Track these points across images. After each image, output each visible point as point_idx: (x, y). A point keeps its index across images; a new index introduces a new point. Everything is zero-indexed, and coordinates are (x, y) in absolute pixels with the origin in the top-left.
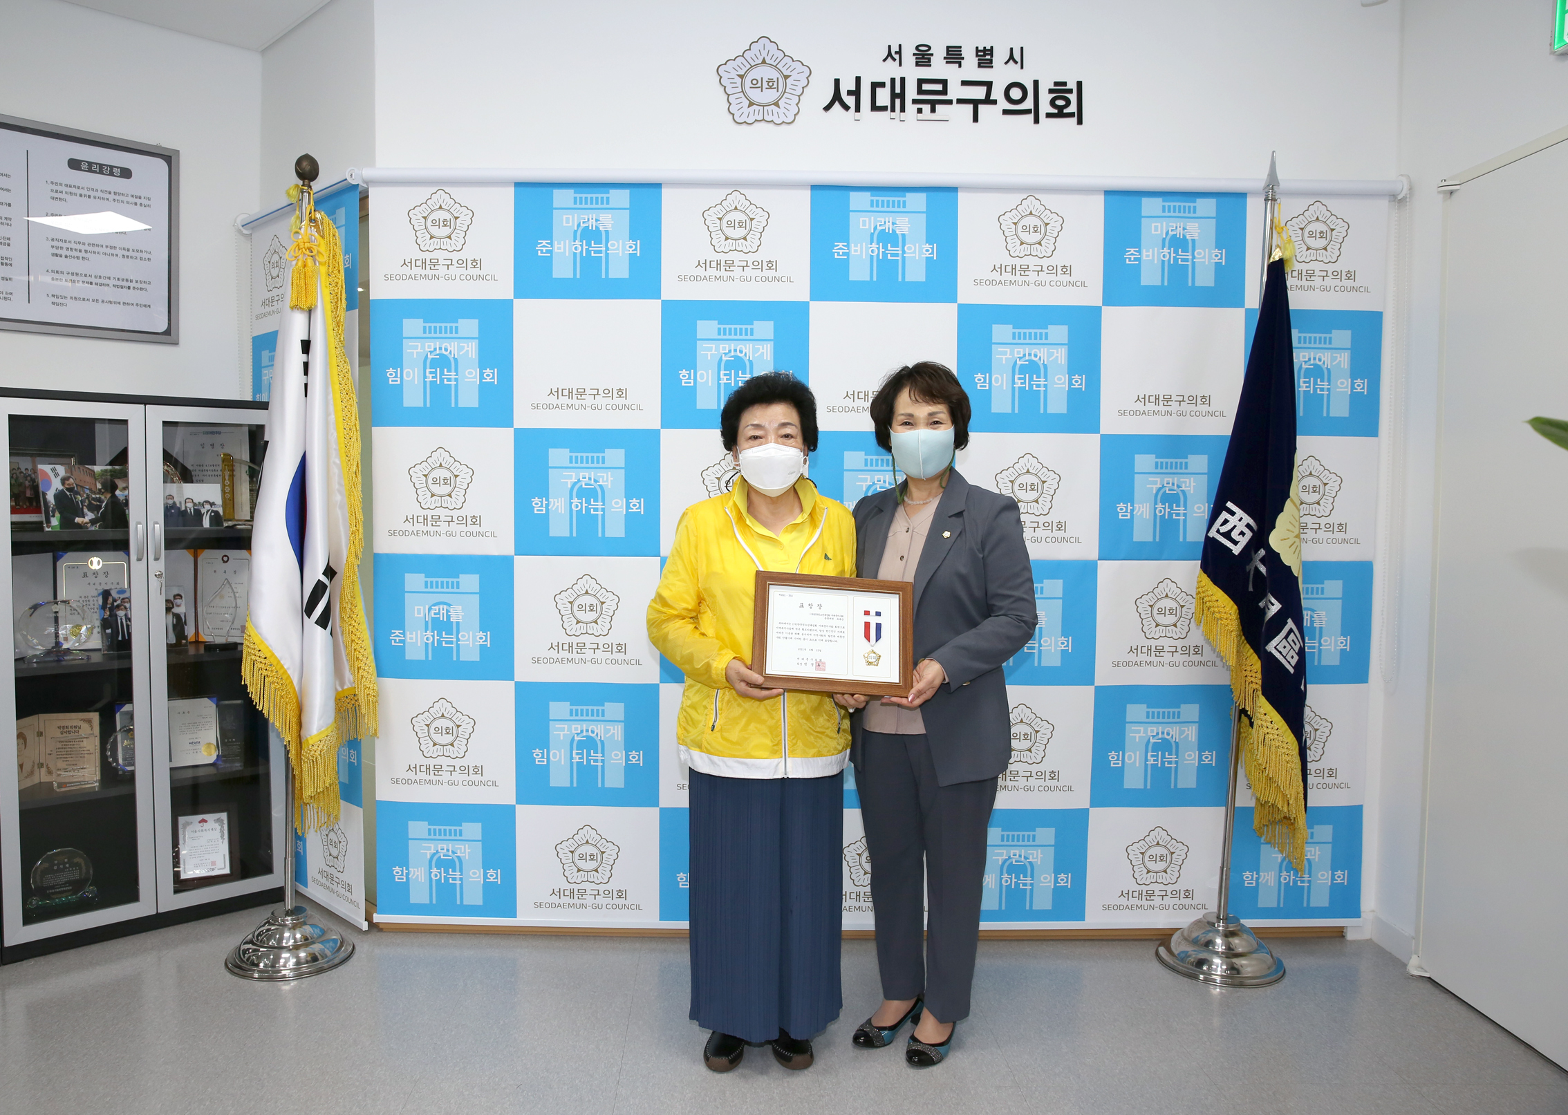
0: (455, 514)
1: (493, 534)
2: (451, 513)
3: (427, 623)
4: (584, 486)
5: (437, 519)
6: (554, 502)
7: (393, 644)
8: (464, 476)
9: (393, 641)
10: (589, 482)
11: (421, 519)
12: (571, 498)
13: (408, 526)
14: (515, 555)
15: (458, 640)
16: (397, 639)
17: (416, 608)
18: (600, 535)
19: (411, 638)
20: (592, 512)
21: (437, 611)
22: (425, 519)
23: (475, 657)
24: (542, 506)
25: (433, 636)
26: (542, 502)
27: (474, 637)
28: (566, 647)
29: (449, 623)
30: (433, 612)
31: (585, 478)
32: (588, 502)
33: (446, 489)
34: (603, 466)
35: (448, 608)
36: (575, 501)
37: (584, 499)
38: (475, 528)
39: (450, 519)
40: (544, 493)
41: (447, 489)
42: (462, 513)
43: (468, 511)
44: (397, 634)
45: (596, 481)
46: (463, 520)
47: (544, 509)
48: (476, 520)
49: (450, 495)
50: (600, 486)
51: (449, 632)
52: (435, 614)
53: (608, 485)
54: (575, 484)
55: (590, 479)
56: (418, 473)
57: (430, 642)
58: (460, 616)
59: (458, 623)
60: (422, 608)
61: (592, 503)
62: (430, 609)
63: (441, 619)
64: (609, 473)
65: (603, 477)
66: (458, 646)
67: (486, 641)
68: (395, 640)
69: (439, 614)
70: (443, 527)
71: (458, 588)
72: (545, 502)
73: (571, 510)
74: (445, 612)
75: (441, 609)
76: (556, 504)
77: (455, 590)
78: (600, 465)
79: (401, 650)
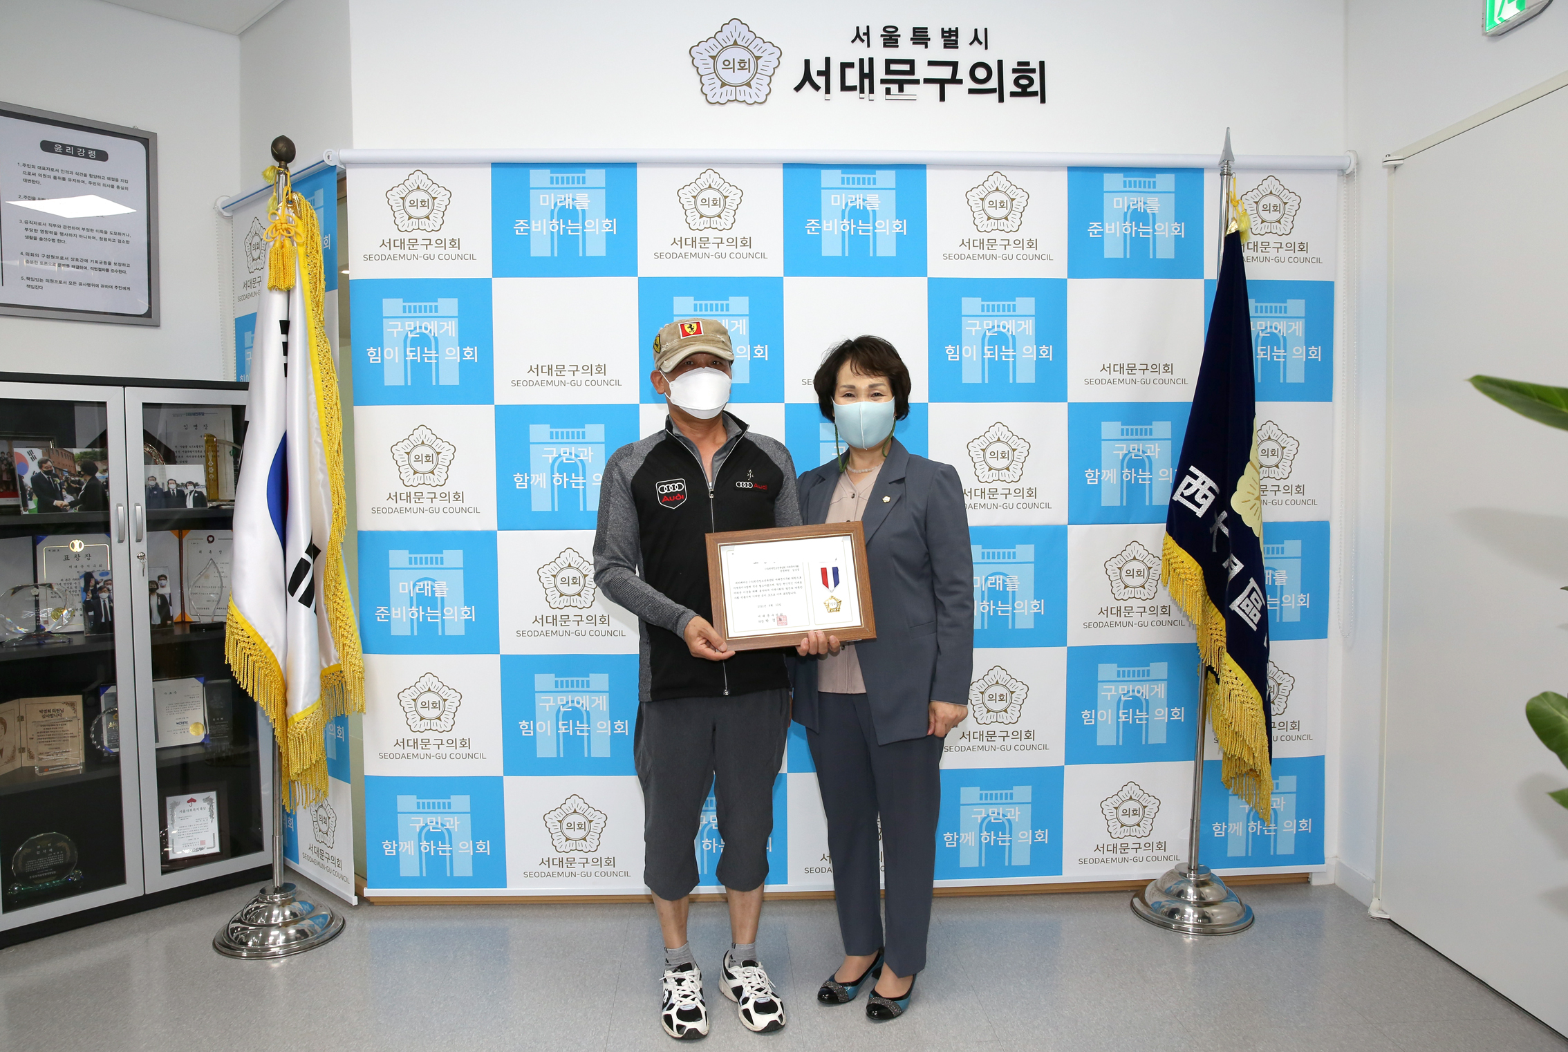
0: (438, 490)
1: (476, 510)
2: (433, 490)
3: (411, 598)
4: (565, 461)
5: (419, 496)
6: (536, 477)
7: (379, 620)
8: (446, 453)
9: (378, 618)
10: (570, 457)
11: (404, 497)
12: (552, 473)
13: (392, 504)
14: (498, 530)
15: (443, 615)
16: (383, 615)
17: (401, 584)
18: (582, 509)
19: (397, 614)
20: (574, 487)
21: (422, 587)
22: (409, 496)
23: (461, 631)
24: (523, 481)
25: (418, 612)
26: (523, 478)
27: (459, 612)
28: (550, 620)
29: (434, 598)
30: (417, 588)
31: (566, 453)
32: (569, 477)
33: (428, 466)
34: (583, 440)
35: (433, 584)
36: (557, 475)
37: (565, 474)
38: (458, 504)
39: (433, 496)
40: (526, 468)
41: (429, 466)
42: (445, 489)
43: (450, 488)
44: (382, 610)
45: (576, 456)
46: (445, 497)
47: (526, 484)
48: (458, 496)
49: (432, 472)
50: (581, 460)
51: (434, 608)
52: (420, 590)
53: (588, 460)
54: (556, 459)
55: (571, 454)
56: (400, 451)
57: (415, 617)
58: (445, 592)
59: (442, 598)
60: (406, 584)
61: (573, 478)
62: (414, 585)
63: (426, 595)
64: (590, 448)
65: (583, 452)
66: (443, 621)
67: (471, 615)
68: (380, 616)
69: (423, 589)
70: (426, 504)
71: (442, 563)
72: (526, 478)
73: (553, 485)
74: (429, 587)
75: (426, 585)
76: (538, 479)
77: (439, 566)
78: (581, 440)
79: (387, 626)
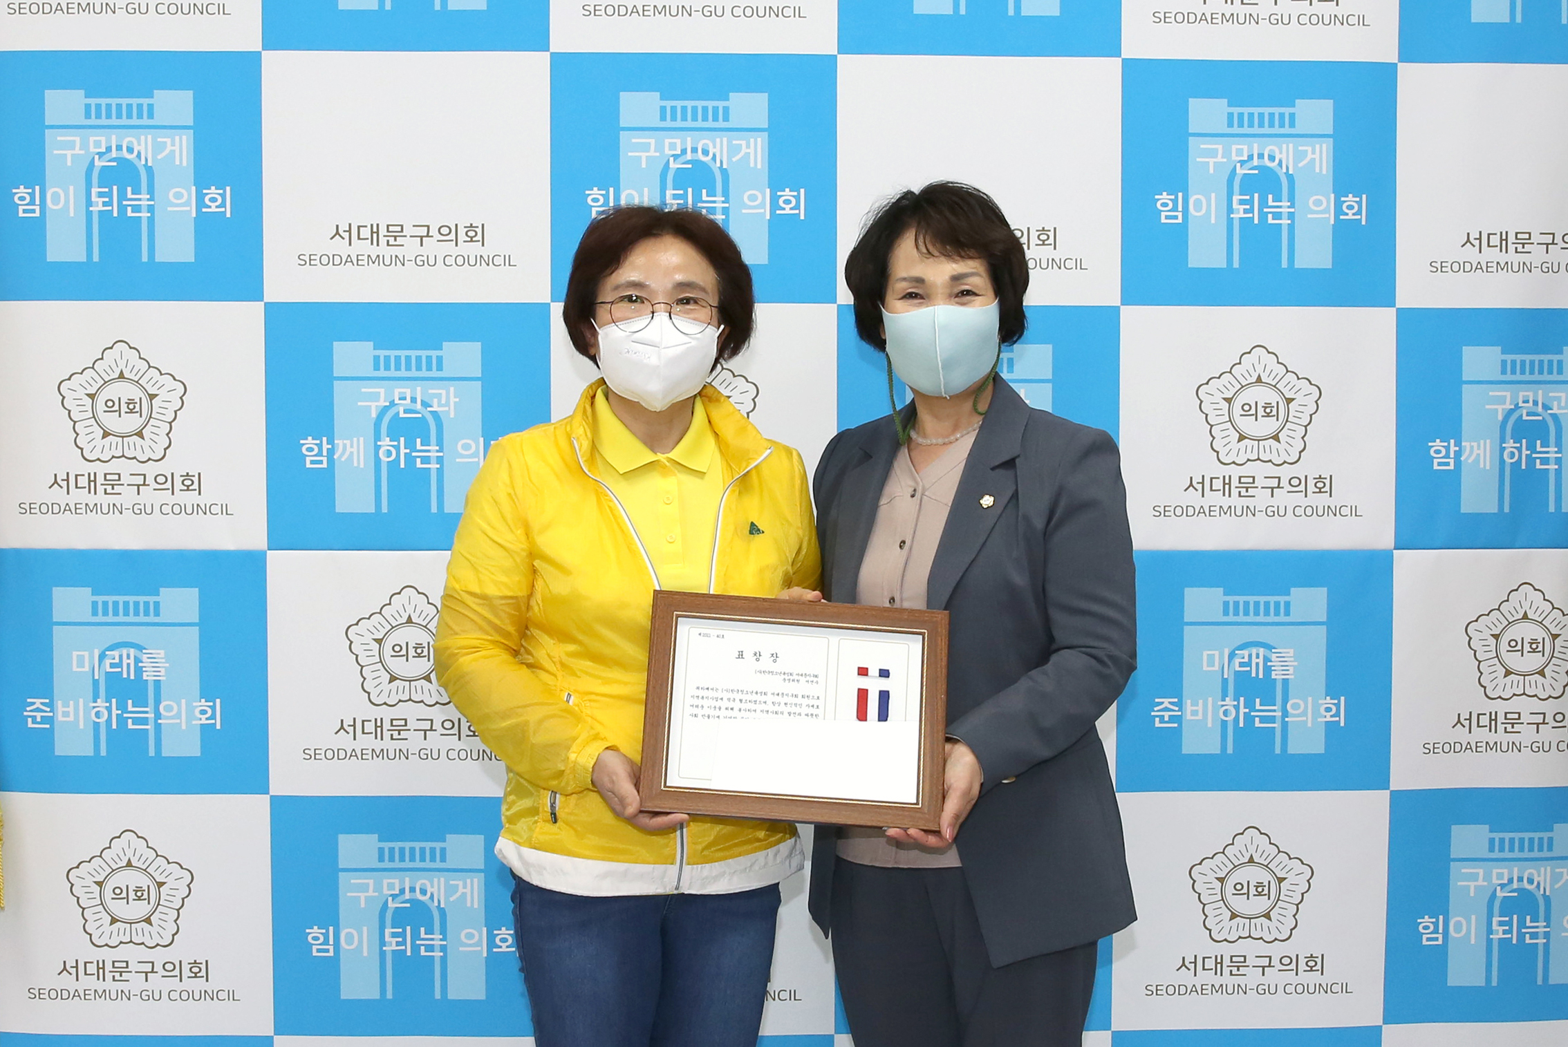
0: (151, 470)
1: (225, 510)
2: (142, 468)
3: (96, 683)
4: (402, 415)
5: (113, 482)
6: (345, 446)
7: (30, 725)
8: (168, 396)
9: (30, 720)
10: (412, 406)
11: (83, 481)
12: (377, 437)
13: (58, 495)
14: (269, 550)
15: (158, 715)
16: (39, 715)
17: (75, 654)
18: (434, 509)
19: (66, 714)
20: (419, 465)
21: (117, 660)
22: (92, 480)
23: (193, 749)
24: (320, 454)
25: (109, 709)
26: (320, 446)
27: (190, 710)
28: (370, 727)
29: (140, 683)
30: (108, 662)
31: (405, 399)
32: (410, 445)
33: (131, 422)
34: (439, 374)
35: (139, 654)
36: (386, 442)
37: (402, 439)
38: (190, 498)
39: (140, 480)
40: (324, 427)
41: (133, 422)
42: (163, 468)
43: (175, 465)
44: (38, 705)
45: (425, 404)
46: (165, 482)
47: (325, 460)
48: (191, 482)
49: (140, 434)
50: (434, 414)
51: (141, 701)
52: (112, 666)
53: (448, 412)
54: (385, 410)
55: (414, 400)
56: (76, 392)
57: (102, 720)
58: (163, 670)
59: (157, 683)
60: (86, 654)
61: (419, 447)
62: (102, 657)
63: (125, 676)
64: (452, 389)
65: (439, 396)
66: (158, 727)
67: (213, 717)
68: (34, 718)
69: (120, 665)
70: (127, 496)
71: (157, 614)
72: (325, 446)
73: (378, 461)
74: (132, 661)
75: (125, 657)
76: (349, 450)
77: (152, 618)
78: (434, 373)
79: (47, 737)
